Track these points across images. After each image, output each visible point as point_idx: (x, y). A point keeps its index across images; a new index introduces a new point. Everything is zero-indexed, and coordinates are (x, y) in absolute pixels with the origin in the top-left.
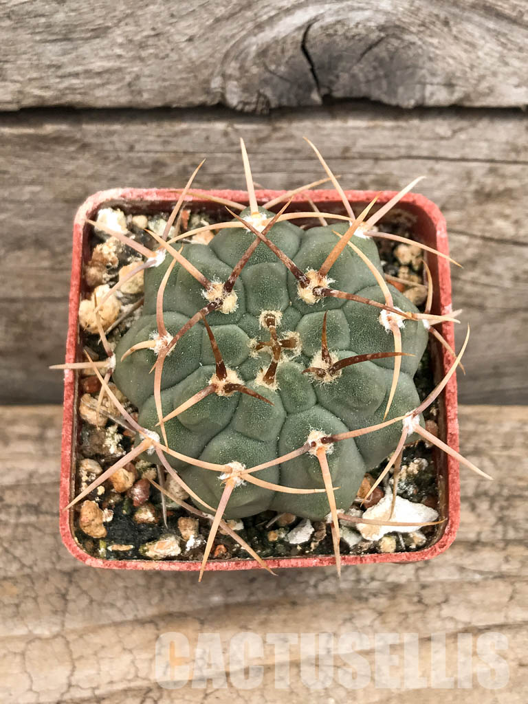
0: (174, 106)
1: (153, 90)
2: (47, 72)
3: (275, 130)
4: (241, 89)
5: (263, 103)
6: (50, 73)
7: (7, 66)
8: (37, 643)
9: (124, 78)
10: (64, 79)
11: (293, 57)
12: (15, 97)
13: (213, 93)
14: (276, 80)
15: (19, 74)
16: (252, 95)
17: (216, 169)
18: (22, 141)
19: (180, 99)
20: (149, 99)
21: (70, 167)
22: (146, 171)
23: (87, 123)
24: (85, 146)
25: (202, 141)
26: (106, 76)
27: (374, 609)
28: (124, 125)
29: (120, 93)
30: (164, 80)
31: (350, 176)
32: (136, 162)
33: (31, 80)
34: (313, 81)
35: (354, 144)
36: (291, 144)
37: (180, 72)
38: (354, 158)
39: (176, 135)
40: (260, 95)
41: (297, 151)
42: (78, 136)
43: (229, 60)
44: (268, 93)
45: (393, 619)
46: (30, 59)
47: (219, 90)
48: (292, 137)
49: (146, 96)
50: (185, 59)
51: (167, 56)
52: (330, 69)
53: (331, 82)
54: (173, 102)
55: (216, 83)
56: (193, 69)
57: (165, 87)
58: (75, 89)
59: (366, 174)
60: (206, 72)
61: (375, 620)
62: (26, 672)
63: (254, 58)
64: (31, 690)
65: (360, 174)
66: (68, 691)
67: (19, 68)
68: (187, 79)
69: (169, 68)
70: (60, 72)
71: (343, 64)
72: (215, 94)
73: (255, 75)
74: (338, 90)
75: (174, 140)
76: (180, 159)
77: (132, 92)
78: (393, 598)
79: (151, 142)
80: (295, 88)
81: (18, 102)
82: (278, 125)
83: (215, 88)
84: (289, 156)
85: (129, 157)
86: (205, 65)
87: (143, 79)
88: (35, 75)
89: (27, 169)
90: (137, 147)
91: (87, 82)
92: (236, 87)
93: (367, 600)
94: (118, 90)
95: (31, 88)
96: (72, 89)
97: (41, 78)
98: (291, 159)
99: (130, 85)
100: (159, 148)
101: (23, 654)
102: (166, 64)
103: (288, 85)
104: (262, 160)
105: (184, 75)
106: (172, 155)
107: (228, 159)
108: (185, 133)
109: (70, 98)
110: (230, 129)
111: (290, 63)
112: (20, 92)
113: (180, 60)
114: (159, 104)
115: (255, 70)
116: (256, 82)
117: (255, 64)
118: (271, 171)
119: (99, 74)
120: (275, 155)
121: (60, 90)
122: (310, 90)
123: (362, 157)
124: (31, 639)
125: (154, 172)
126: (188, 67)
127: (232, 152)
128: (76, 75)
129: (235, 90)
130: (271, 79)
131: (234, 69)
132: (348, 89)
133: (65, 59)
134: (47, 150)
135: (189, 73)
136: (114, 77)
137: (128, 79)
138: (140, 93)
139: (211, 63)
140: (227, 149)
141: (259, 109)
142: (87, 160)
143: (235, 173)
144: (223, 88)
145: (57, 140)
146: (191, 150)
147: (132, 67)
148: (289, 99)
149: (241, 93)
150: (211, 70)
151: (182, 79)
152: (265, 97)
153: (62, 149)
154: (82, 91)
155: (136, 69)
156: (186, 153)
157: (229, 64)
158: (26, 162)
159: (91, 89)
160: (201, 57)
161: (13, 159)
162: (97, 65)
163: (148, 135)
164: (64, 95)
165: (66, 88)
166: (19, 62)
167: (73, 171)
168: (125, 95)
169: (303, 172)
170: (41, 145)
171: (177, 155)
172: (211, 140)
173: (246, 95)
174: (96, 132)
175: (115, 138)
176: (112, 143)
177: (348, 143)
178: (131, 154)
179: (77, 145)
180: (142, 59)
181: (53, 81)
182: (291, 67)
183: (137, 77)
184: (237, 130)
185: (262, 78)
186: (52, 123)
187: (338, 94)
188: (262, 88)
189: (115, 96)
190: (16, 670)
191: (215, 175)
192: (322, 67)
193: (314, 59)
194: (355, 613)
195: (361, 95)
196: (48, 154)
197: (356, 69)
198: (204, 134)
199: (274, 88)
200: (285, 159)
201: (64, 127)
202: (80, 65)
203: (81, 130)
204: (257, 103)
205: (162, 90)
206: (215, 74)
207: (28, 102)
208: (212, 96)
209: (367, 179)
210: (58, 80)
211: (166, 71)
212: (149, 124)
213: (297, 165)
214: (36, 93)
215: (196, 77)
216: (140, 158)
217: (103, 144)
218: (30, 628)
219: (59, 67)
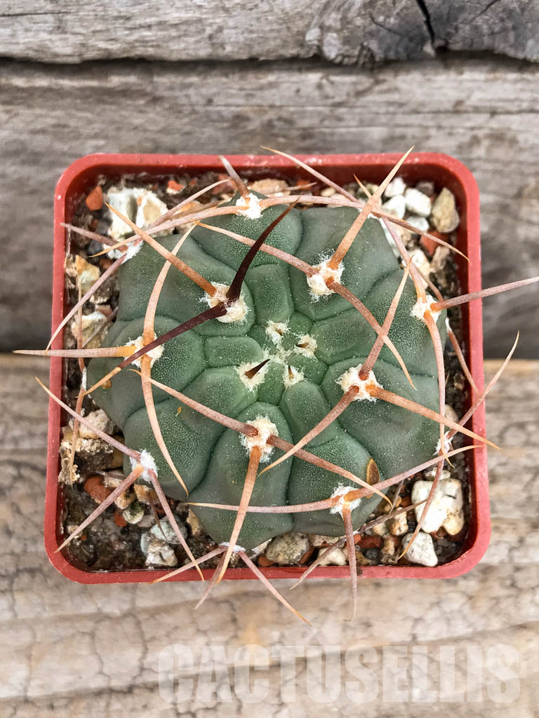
0: (262, 59)
1: (238, 43)
2: (114, 24)
3: (377, 82)
4: (341, 41)
5: (366, 56)
6: (117, 25)
7: (69, 17)
8: (107, 623)
9: (204, 30)
10: (133, 31)
11: (406, 8)
12: (77, 50)
13: (308, 46)
14: (383, 32)
15: (82, 26)
16: (354, 48)
17: (306, 123)
18: (85, 94)
19: (268, 52)
20: (232, 52)
21: (138, 120)
22: (225, 125)
23: (159, 75)
24: (156, 100)
25: (292, 94)
26: (183, 28)
27: (464, 593)
28: (201, 77)
29: (199, 45)
30: (251, 32)
31: (461, 131)
32: (215, 117)
33: (94, 32)
34: (427, 34)
35: (468, 97)
36: (395, 97)
37: (271, 23)
38: (466, 112)
39: (261, 88)
40: (363, 48)
41: (401, 105)
42: (149, 89)
43: (329, 10)
44: (373, 45)
45: (484, 605)
46: (94, 10)
47: (316, 42)
48: (396, 90)
49: (228, 49)
50: (276, 10)
51: (256, 6)
52: (448, 19)
53: (449, 35)
54: (261, 55)
55: (312, 35)
56: (287, 20)
57: (252, 40)
58: (147, 42)
59: (480, 128)
60: (300, 24)
61: (464, 604)
62: (96, 654)
63: (359, 8)
64: (101, 673)
65: (472, 129)
66: (140, 675)
67: (81, 20)
68: (278, 31)
69: (258, 19)
70: (129, 24)
71: (465, 15)
72: (310, 47)
73: (359, 27)
74: (456, 42)
75: (258, 93)
76: (265, 112)
77: (213, 45)
78: (484, 581)
79: (232, 96)
80: (406, 40)
81: (80, 55)
82: (381, 77)
83: (310, 41)
84: (391, 109)
85: (207, 111)
86: (301, 16)
87: (226, 31)
88: (99, 27)
89: (90, 122)
90: (216, 100)
91: (160, 33)
92: (335, 39)
93: (455, 583)
94: (197, 42)
95: (96, 40)
96: (144, 42)
97: (108, 30)
98: (394, 113)
99: (210, 37)
100: (241, 101)
101: (92, 635)
102: (254, 16)
103: (397, 38)
104: (359, 114)
105: (275, 27)
106: (256, 108)
107: (320, 113)
108: (272, 85)
109: (139, 51)
110: (324, 81)
111: (402, 14)
112: (83, 45)
113: (271, 11)
114: (245, 57)
115: (359, 22)
116: (360, 34)
117: (359, 15)
118: (370, 126)
119: (175, 26)
120: (375, 109)
121: (129, 43)
122: (423, 42)
123: (477, 110)
124: (100, 617)
125: (234, 126)
126: (280, 19)
127: (324, 106)
128: (149, 27)
129: (333, 42)
130: (379, 31)
131: (335, 20)
132: (468, 41)
133: (135, 10)
134: (112, 103)
135: (281, 24)
136: (192, 28)
137: (209, 31)
138: (222, 46)
139: (307, 14)
140: (320, 103)
141: (361, 61)
142: (158, 114)
143: (326, 127)
144: (321, 40)
145: (125, 92)
146: (278, 103)
147: (214, 18)
148: (397, 52)
149: (340, 46)
150: (306, 22)
151: (272, 31)
152: (369, 50)
153: (129, 102)
154: (155, 43)
155: (218, 21)
156: (272, 106)
157: (330, 14)
158: (89, 115)
159: (164, 42)
160: (296, 8)
161: (74, 112)
162: (174, 16)
163: (230, 88)
164: (134, 47)
165: (137, 41)
166: (81, 13)
167: (141, 125)
168: (204, 48)
169: (406, 126)
170: (106, 98)
171: (261, 110)
172: (302, 93)
173: (347, 47)
174: (169, 85)
175: (191, 92)
176: (187, 96)
177: (462, 96)
178: (210, 108)
179: (148, 98)
180: (226, 10)
181: (121, 33)
182: (403, 19)
183: (220, 29)
184: (332, 83)
185: (367, 30)
186: (119, 74)
187: (456, 46)
188: (366, 40)
189: (194, 49)
190: (85, 651)
191: (304, 129)
192: (440, 18)
193: (431, 11)
194: (443, 597)
195: (484, 48)
196: (113, 107)
197: (479, 21)
198: (294, 88)
199: (381, 41)
200: (387, 113)
201: (132, 79)
202: (154, 16)
203: (152, 82)
204: (359, 56)
205: (248, 42)
206: (312, 26)
207: (90, 55)
208: (307, 49)
209: (480, 133)
210: (127, 32)
211: (254, 22)
212: (231, 76)
213: (400, 119)
214: (100, 46)
215: (288, 28)
216: (219, 113)
217: (176, 98)
218: (100, 605)
219: (128, 19)
